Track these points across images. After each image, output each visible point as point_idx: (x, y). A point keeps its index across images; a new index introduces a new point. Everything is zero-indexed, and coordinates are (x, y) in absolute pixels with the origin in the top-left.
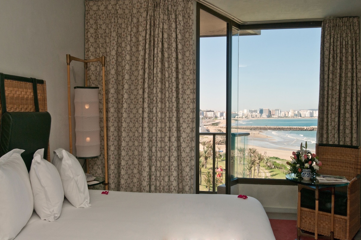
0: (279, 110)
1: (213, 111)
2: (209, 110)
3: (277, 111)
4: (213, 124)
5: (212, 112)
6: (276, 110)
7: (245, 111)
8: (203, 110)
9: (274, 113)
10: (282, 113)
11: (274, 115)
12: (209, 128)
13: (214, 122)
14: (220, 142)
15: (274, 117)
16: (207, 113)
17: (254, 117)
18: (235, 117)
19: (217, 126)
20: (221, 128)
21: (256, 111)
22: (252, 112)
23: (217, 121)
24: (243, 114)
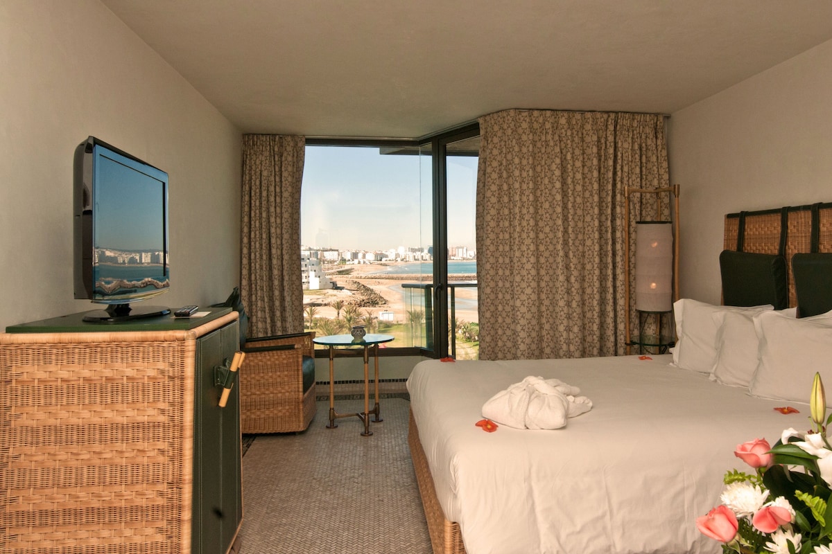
0: (463, 248)
1: (338, 250)
2: (329, 248)
3: (460, 250)
4: (340, 273)
5: (334, 252)
6: (458, 248)
7: (402, 251)
8: (315, 248)
9: (454, 253)
10: (469, 252)
11: (454, 256)
12: (334, 280)
13: (341, 269)
14: (363, 303)
15: (455, 258)
16: (325, 253)
17: (418, 260)
18: (381, 260)
19: (350, 276)
20: (357, 278)
21: (421, 250)
22: (413, 250)
23: (346, 267)
24: (397, 255)
